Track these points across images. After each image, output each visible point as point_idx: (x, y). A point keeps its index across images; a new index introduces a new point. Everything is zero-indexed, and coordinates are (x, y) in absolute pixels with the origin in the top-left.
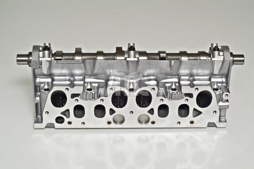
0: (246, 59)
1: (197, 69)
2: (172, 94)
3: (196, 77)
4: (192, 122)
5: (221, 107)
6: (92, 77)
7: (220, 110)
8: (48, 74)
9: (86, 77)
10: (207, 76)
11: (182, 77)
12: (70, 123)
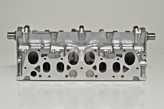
0: (156, 35)
1: (124, 39)
2: (108, 55)
3: (124, 45)
4: (122, 76)
5: (141, 65)
6: (55, 45)
7: (141, 67)
8: (27, 43)
9: (52, 45)
10: (131, 44)
11: (115, 45)
12: (40, 76)
